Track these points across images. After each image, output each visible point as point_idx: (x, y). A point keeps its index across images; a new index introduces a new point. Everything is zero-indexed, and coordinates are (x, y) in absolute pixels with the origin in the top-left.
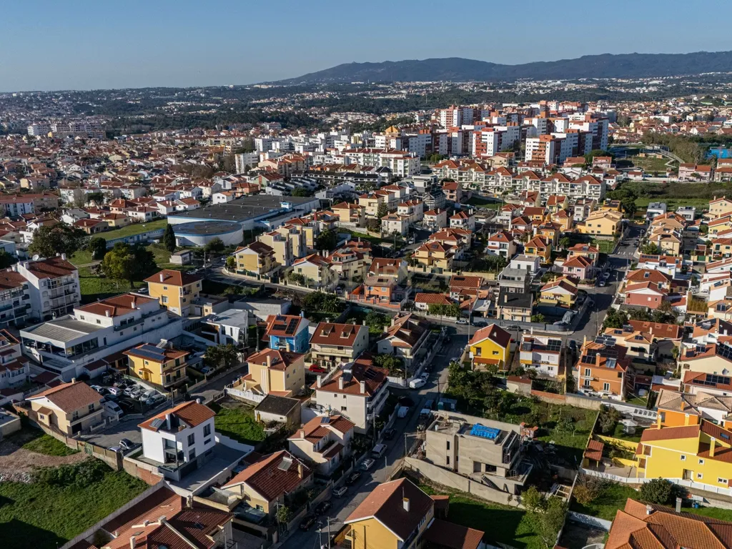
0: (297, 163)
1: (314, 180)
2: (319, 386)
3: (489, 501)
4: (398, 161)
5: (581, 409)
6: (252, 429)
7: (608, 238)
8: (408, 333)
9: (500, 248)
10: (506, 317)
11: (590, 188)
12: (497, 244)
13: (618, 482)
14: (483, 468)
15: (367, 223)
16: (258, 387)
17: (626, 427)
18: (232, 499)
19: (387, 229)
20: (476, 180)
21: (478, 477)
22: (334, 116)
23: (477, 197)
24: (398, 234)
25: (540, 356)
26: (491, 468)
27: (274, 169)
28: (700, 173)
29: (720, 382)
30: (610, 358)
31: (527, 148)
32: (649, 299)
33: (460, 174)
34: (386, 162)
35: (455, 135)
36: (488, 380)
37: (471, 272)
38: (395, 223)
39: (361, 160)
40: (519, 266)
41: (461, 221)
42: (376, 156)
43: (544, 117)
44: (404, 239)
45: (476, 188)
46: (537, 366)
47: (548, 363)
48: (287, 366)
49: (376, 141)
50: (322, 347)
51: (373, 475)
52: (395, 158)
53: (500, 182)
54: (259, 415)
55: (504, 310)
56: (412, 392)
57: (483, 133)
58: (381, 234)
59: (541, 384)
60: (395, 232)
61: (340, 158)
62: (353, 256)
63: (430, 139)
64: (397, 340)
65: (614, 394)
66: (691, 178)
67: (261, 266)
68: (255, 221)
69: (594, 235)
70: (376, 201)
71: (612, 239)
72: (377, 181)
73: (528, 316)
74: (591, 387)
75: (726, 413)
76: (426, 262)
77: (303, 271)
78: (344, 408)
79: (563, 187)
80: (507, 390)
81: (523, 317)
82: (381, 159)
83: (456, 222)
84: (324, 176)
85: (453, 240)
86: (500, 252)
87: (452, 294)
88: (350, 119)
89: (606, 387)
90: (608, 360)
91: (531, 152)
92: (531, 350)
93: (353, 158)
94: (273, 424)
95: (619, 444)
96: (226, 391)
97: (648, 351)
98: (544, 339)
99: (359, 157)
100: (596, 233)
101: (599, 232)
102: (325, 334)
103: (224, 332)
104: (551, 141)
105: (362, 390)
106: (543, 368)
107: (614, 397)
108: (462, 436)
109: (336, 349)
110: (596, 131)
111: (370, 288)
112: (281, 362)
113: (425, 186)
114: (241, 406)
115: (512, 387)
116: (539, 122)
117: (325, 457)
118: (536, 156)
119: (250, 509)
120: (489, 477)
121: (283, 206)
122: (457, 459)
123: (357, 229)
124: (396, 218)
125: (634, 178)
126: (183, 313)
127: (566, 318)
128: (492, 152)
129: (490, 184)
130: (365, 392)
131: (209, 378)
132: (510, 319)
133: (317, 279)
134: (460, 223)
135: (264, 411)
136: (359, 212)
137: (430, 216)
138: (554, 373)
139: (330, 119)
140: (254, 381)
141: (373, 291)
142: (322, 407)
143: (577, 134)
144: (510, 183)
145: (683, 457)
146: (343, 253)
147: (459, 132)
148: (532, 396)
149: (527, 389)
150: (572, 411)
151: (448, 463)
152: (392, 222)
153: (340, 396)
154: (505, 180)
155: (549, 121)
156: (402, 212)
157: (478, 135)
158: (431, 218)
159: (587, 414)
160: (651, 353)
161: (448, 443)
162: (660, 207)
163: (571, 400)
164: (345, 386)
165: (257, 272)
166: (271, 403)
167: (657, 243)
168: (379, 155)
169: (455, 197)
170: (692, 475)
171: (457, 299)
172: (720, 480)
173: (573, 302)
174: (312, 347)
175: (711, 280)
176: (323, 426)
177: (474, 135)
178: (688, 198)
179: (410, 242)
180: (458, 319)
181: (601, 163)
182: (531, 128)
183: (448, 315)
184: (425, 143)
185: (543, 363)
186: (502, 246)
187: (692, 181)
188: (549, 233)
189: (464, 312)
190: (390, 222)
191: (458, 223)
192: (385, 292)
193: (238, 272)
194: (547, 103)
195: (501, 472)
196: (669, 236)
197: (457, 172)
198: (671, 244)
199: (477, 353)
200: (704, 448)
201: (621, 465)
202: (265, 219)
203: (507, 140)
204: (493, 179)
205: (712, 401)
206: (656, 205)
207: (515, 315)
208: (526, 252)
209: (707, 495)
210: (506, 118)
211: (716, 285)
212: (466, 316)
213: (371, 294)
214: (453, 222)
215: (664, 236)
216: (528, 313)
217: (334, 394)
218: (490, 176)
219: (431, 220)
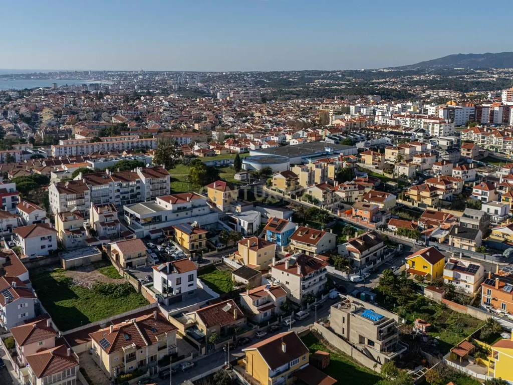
0: (360, 123)
1: (364, 135)
2: (274, 265)
4: (435, 125)
5: (476, 319)
6: (228, 285)
8: (361, 243)
9: (482, 195)
10: (456, 245)
13: (470, 376)
14: (366, 342)
15: (383, 167)
16: (242, 260)
18: (189, 322)
19: (397, 172)
20: (496, 144)
21: (360, 347)
24: (405, 176)
25: (460, 275)
26: (371, 343)
27: (342, 126)
30: (508, 284)
33: (483, 138)
34: (426, 125)
35: (497, 109)
36: (410, 285)
37: (449, 209)
38: (404, 169)
39: (408, 123)
40: (488, 209)
41: (461, 172)
42: (419, 120)
44: (409, 181)
45: (494, 150)
46: (457, 283)
47: (466, 282)
48: (259, 248)
49: (429, 110)
50: (297, 242)
52: (433, 123)
54: (234, 277)
55: (455, 239)
56: (351, 284)
58: (392, 175)
59: (452, 295)
60: (404, 176)
61: (392, 121)
62: (355, 187)
63: (474, 111)
64: (350, 246)
67: (286, 186)
68: (302, 158)
70: (397, 151)
72: (411, 138)
73: (473, 247)
74: (491, 305)
76: (415, 198)
77: (312, 192)
78: (287, 283)
80: (425, 296)
81: (469, 246)
82: (423, 123)
83: (457, 173)
84: (374, 133)
85: (442, 184)
86: (482, 198)
87: (420, 223)
90: (506, 285)
92: (453, 269)
93: (402, 122)
96: (223, 259)
98: (467, 263)
99: (407, 121)
102: (301, 234)
103: (240, 224)
105: (299, 272)
106: (462, 285)
108: (353, 315)
109: (306, 246)
111: (356, 210)
112: (256, 246)
113: (448, 144)
114: (228, 270)
115: (428, 294)
117: (258, 310)
119: (198, 330)
120: (368, 348)
121: (326, 150)
122: (349, 331)
123: (376, 170)
124: (405, 165)
126: (224, 209)
129: (507, 147)
130: (301, 274)
131: (219, 250)
132: (459, 247)
133: (321, 200)
134: (460, 173)
135: (237, 275)
136: (379, 158)
137: (436, 166)
138: (470, 290)
139: (425, 94)
140: (240, 255)
141: (359, 212)
142: (274, 279)
146: (348, 184)
148: (441, 303)
149: (440, 297)
150: (469, 319)
151: (343, 333)
152: (402, 167)
153: (286, 273)
156: (417, 161)
158: (438, 167)
159: (479, 324)
161: (344, 318)
163: (471, 312)
164: (289, 267)
165: (283, 190)
166: (245, 271)
168: (421, 120)
169: (471, 155)
171: (423, 227)
174: (292, 242)
176: (265, 290)
180: (417, 241)
183: (410, 237)
184: (469, 114)
185: (462, 281)
186: (484, 194)
189: (423, 236)
190: (401, 167)
191: (459, 173)
192: (366, 214)
193: (272, 189)
195: (377, 347)
197: (480, 136)
199: (412, 265)
201: (482, 365)
202: (309, 158)
204: (510, 144)
207: (463, 245)
208: (503, 200)
212: (423, 240)
213: (357, 214)
214: (455, 172)
216: (473, 244)
217: (281, 272)
218: (507, 142)
219: (438, 169)
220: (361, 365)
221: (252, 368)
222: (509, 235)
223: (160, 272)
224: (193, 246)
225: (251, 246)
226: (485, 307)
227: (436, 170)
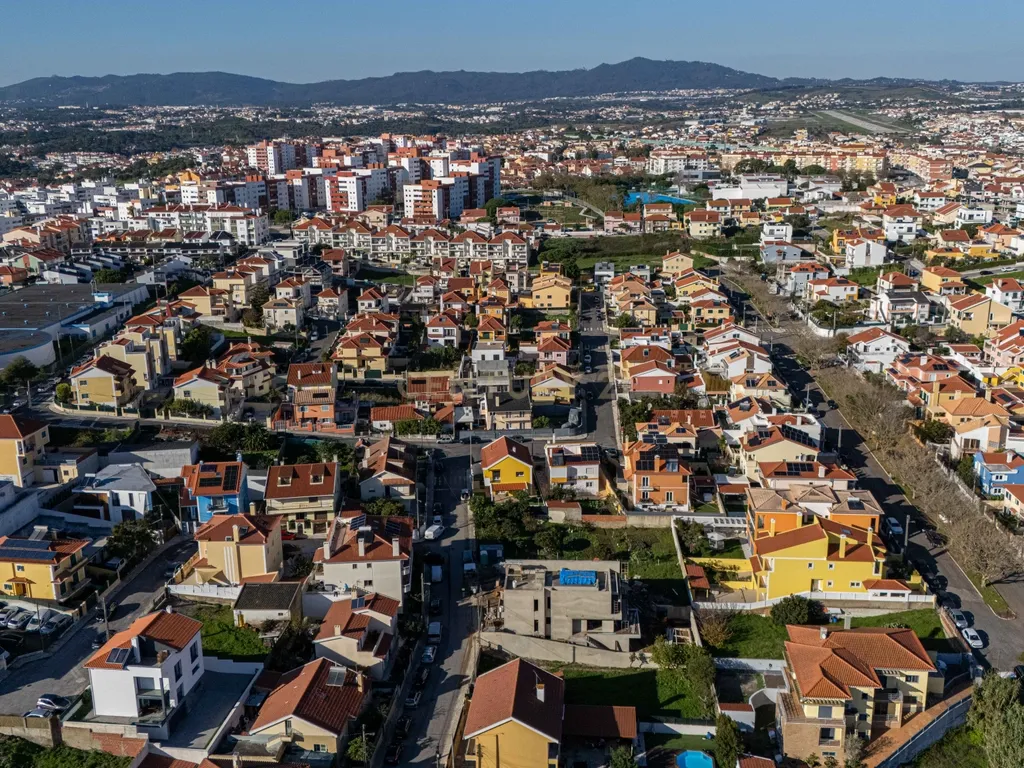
1: (117, 257)
2: (327, 556)
3: (605, 668)
4: (238, 221)
5: (646, 529)
6: (237, 639)
7: (563, 312)
8: (400, 464)
9: (445, 336)
10: (500, 426)
11: (514, 249)
12: (441, 331)
13: (741, 611)
14: (584, 626)
15: (239, 316)
16: (221, 575)
17: (714, 542)
18: (274, 745)
19: (273, 322)
20: (359, 245)
21: (581, 639)
22: (53, 158)
23: (368, 268)
24: (293, 327)
25: (576, 470)
26: (594, 624)
27: (34, 243)
28: (629, 223)
29: (804, 470)
30: (671, 460)
31: (406, 198)
32: (661, 382)
33: (336, 237)
34: (217, 224)
35: (298, 182)
36: (526, 511)
37: (421, 371)
38: (286, 312)
39: (176, 222)
40: (483, 357)
41: (373, 303)
42: (200, 216)
43: (415, 156)
44: (304, 334)
45: (361, 256)
46: (572, 484)
47: (586, 478)
48: (267, 536)
49: (183, 194)
50: (283, 502)
51: (444, 667)
52: (231, 218)
53: (394, 246)
54: (241, 617)
55: (496, 416)
56: (432, 545)
57: (340, 179)
58: (265, 329)
59: (589, 506)
60: (288, 326)
61: (140, 221)
62: (254, 365)
63: (264, 188)
64: (390, 476)
65: (679, 504)
66: (619, 230)
67: (119, 393)
68: (62, 326)
69: (545, 309)
70: (242, 281)
71: (568, 312)
72: (218, 252)
73: (528, 421)
74: (650, 501)
75: (830, 505)
76: (354, 364)
77: (192, 394)
78: (369, 583)
79: (479, 249)
80: (550, 521)
81: (521, 422)
82: (209, 220)
83: (366, 305)
84: (128, 250)
85: (381, 329)
86: (446, 340)
87: (419, 405)
88: (80, 162)
89: (669, 497)
90: (668, 462)
91: (412, 204)
92: (564, 464)
93: (162, 221)
94: (270, 625)
95: (716, 565)
96: (167, 590)
97: (694, 445)
98: (574, 448)
99: (173, 219)
100: (546, 306)
101: (549, 305)
102: (283, 482)
103: (116, 501)
104: (438, 188)
105: (396, 552)
106: (580, 485)
107: (679, 509)
108: (553, 589)
109: (307, 502)
110: (488, 174)
111: (303, 409)
112: (254, 532)
113: (295, 256)
114: (200, 609)
115: (557, 516)
116: (410, 162)
117: (376, 655)
118: (420, 209)
119: (306, 754)
120: (593, 636)
122: (548, 621)
123: (226, 325)
124: (286, 305)
125: (553, 234)
126: (24, 482)
127: (573, 418)
128: (356, 205)
129: (380, 249)
130: (400, 553)
132: (505, 428)
133: (218, 404)
134: (373, 306)
135: (248, 608)
136: (225, 300)
137: (328, 299)
138: (594, 489)
139: (46, 163)
140: (212, 567)
141: (309, 412)
142: (334, 587)
143: (467, 178)
144: (407, 247)
145: (810, 565)
146: (240, 362)
147: (302, 178)
148: (583, 523)
149: (576, 514)
150: (637, 533)
151: (536, 628)
152: (280, 311)
153: (362, 565)
154: (401, 243)
155: (422, 162)
156: (283, 295)
157: (332, 182)
158: (331, 301)
159: (658, 534)
160: (697, 448)
161: (536, 602)
162: (609, 268)
163: (633, 521)
164: (367, 550)
165: (114, 404)
166: (253, 594)
167: (629, 313)
168: (204, 215)
169: (341, 271)
170: (820, 585)
171: (427, 410)
172: (853, 584)
173: (573, 397)
174: (268, 505)
175: (720, 351)
176: (357, 613)
177: (327, 183)
178: (629, 255)
179: (312, 338)
180: (438, 436)
181: (508, 216)
182: (400, 170)
183: (424, 434)
184: (258, 195)
185: (580, 478)
186: (447, 333)
187: (622, 233)
188: (496, 310)
189: (445, 426)
190: (278, 310)
191: (370, 305)
192: (326, 412)
193: (82, 408)
194: (391, 136)
195: (608, 626)
196: (643, 303)
197: (331, 235)
198: (646, 312)
199: (494, 477)
200: (833, 548)
201: (728, 590)
202: (79, 321)
203: (375, 187)
204: (383, 242)
205: (812, 494)
206: (604, 265)
207: (511, 422)
208: (481, 338)
209: (844, 604)
210: (361, 158)
211: (733, 356)
212: (450, 432)
213: (306, 416)
214: (363, 304)
215: (637, 304)
216: (528, 417)
217: (351, 565)
218: (379, 239)
219: (331, 304)
220: (601, 668)
221: (495, 762)
222: (558, 390)
223: (124, 668)
224: (62, 589)
225: (241, 538)
226: (640, 506)
227: (329, 306)
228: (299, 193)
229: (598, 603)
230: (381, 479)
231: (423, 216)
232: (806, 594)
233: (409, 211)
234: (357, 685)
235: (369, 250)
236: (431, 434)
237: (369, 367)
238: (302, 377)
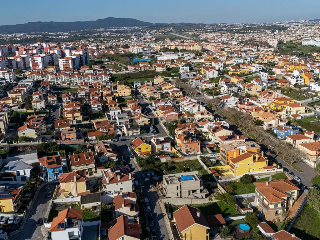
2: (108, 182)
3: (201, 204)
4: (5, 74)
5: (190, 161)
7: (129, 97)
8: (111, 150)
9: (97, 107)
11: (105, 78)
12: (96, 106)
14: (191, 192)
15: (23, 106)
16: (70, 194)
17: (213, 162)
19: (36, 107)
20: (51, 80)
21: (191, 196)
23: (56, 87)
25: (164, 145)
26: (194, 191)
28: (137, 68)
29: (233, 137)
31: (60, 63)
32: (174, 116)
33: (43, 77)
35: (19, 60)
36: (155, 160)
37: (94, 119)
38: (41, 104)
40: (114, 113)
41: (68, 98)
43: (59, 49)
44: (48, 111)
45: (52, 83)
46: (163, 150)
50: (77, 167)
51: (155, 212)
52: (3, 73)
53: (64, 79)
54: (83, 207)
55: (129, 131)
57: (35, 58)
58: (34, 110)
62: (41, 122)
63: (7, 62)
64: (109, 154)
65: (198, 152)
66: (134, 70)
69: (123, 96)
71: (131, 97)
73: (139, 132)
74: (189, 152)
75: (246, 146)
76: (72, 119)
77: (26, 134)
78: (121, 189)
79: (93, 79)
80: (161, 162)
81: (137, 132)
86: (98, 109)
87: (102, 130)
89: (194, 150)
90: (193, 139)
91: (62, 65)
92: (160, 144)
94: (95, 208)
95: (217, 168)
96: (53, 202)
97: (194, 134)
98: (161, 138)
100: (123, 95)
101: (125, 95)
102: (76, 160)
103: (18, 173)
104: (71, 59)
105: (130, 177)
106: (165, 150)
107: (197, 153)
108: (182, 182)
109: (85, 166)
110: (85, 54)
111: (65, 136)
112: (80, 177)
113: (32, 84)
115: (163, 160)
116: (58, 51)
117: (136, 211)
118: (65, 67)
120: (195, 195)
122: (181, 192)
123: (19, 110)
125: (113, 73)
127: (152, 129)
129: (59, 81)
130: (132, 178)
131: (32, 199)
132: (132, 135)
133: (35, 137)
134: (68, 99)
135: (85, 203)
136: (17, 101)
137: (52, 98)
138: (169, 151)
140: (67, 191)
141: (67, 136)
142: (110, 192)
143: (79, 56)
144: (68, 79)
145: (248, 165)
146: (37, 122)
147: (21, 58)
148: (171, 161)
149: (169, 158)
150: (188, 162)
153: (119, 184)
154: (66, 78)
155: (61, 51)
156: (36, 98)
157: (32, 59)
158: (53, 99)
159: (195, 162)
161: (177, 187)
162: (139, 82)
163: (186, 159)
166: (86, 198)
167: (153, 96)
170: (251, 170)
171: (105, 132)
172: (260, 169)
173: (149, 123)
175: (188, 105)
176: (125, 199)
177: (30, 59)
178: (140, 78)
179: (51, 112)
180: (112, 140)
181: (97, 68)
182: (54, 54)
183: (107, 139)
185: (165, 147)
186: (98, 106)
187: (135, 72)
188: (110, 98)
189: (114, 136)
190: (37, 103)
192: (73, 136)
194: (41, 43)
195: (198, 191)
196: (156, 92)
197: (41, 77)
198: (157, 95)
199: (139, 150)
200: (254, 158)
201: (224, 175)
203: (47, 60)
205: (240, 144)
206: (137, 82)
207: (134, 133)
208: (110, 107)
209: (259, 175)
210: (39, 50)
211: (193, 106)
212: (116, 138)
213: (66, 138)
214: (64, 99)
215: (154, 93)
216: (139, 130)
218: (58, 77)
219: (53, 100)
220: (200, 204)
221: (190, 238)
222: (145, 121)
223: (65, 230)
225: (77, 180)
226: (186, 154)
227: (52, 100)
228: (19, 63)
229: (196, 184)
230: (106, 155)
231: (66, 69)
232: (248, 173)
233: (61, 68)
234: (137, 222)
235: (55, 81)
236: (110, 139)
237: (76, 120)
238: (60, 125)
